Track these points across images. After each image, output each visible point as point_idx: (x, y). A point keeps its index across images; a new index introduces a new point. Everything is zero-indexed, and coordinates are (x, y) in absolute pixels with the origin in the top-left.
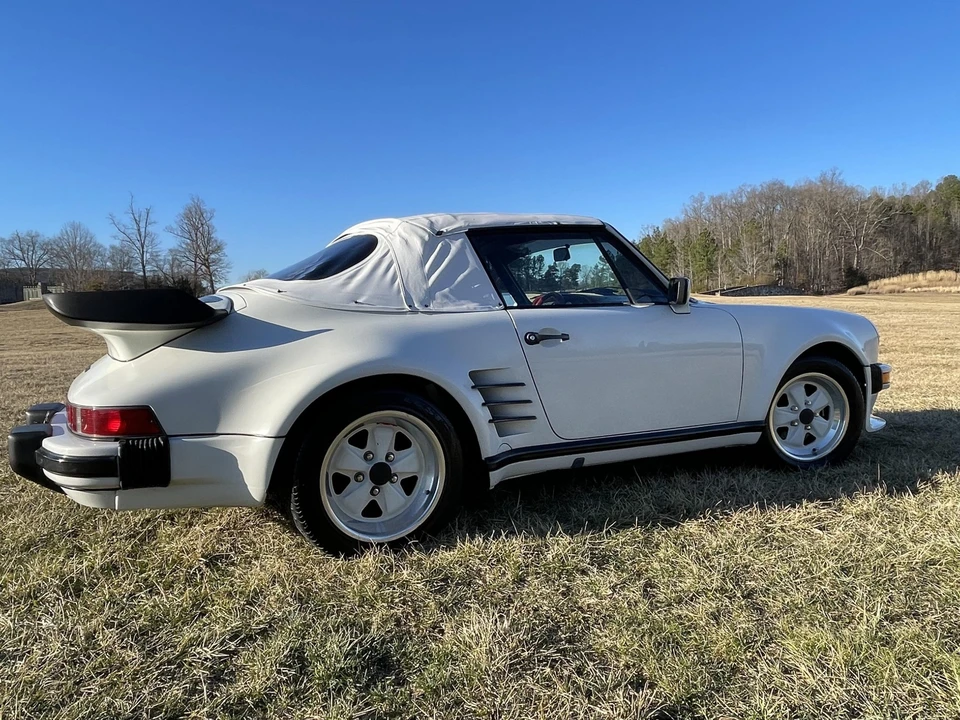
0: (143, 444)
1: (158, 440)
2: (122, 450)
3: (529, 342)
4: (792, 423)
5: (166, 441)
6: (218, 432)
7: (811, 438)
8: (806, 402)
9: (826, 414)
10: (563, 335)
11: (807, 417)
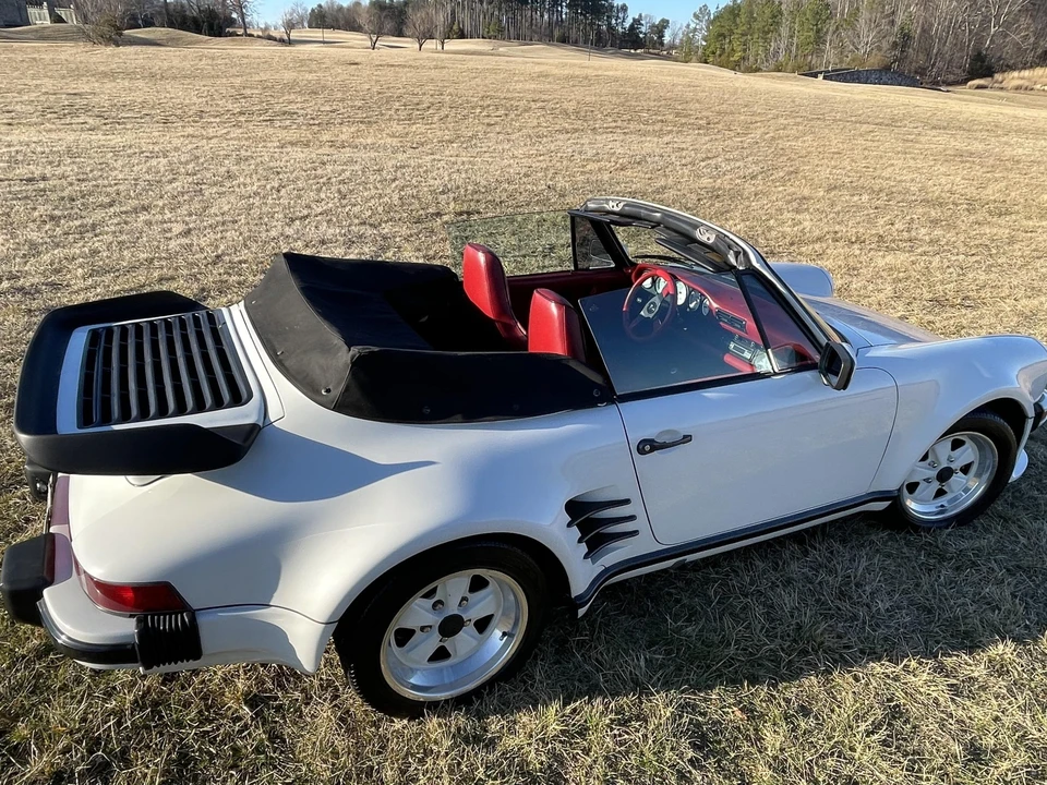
0: (166, 623)
1: (182, 618)
2: (140, 634)
3: (641, 451)
4: (927, 480)
5: (193, 619)
7: (940, 493)
8: (950, 456)
9: (965, 469)
10: (685, 437)
11: (945, 475)
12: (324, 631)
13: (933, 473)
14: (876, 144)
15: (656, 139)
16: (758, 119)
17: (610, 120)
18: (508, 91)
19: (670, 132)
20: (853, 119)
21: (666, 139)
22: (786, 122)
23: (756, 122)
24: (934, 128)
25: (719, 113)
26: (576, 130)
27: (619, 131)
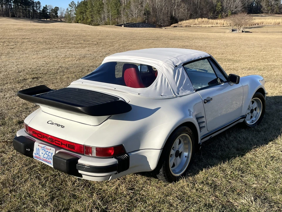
1: (126, 155)
2: (118, 162)
3: (205, 103)
4: (248, 114)
6: (140, 149)
7: (251, 117)
8: (252, 106)
9: (255, 109)
10: (211, 99)
11: (252, 111)
12: (161, 151)
13: (249, 111)
14: (157, 46)
15: (82, 49)
16: (114, 40)
17: (60, 44)
18: (8, 36)
19: (86, 47)
20: (145, 38)
21: (87, 49)
22: (124, 41)
23: (114, 42)
24: (171, 39)
25: (99, 39)
26: (50, 48)
27: (66, 47)
